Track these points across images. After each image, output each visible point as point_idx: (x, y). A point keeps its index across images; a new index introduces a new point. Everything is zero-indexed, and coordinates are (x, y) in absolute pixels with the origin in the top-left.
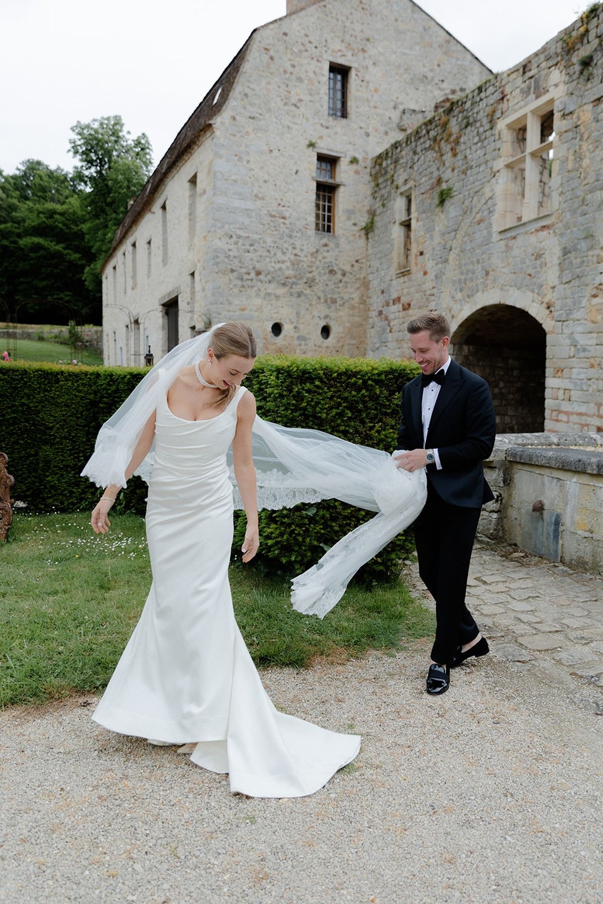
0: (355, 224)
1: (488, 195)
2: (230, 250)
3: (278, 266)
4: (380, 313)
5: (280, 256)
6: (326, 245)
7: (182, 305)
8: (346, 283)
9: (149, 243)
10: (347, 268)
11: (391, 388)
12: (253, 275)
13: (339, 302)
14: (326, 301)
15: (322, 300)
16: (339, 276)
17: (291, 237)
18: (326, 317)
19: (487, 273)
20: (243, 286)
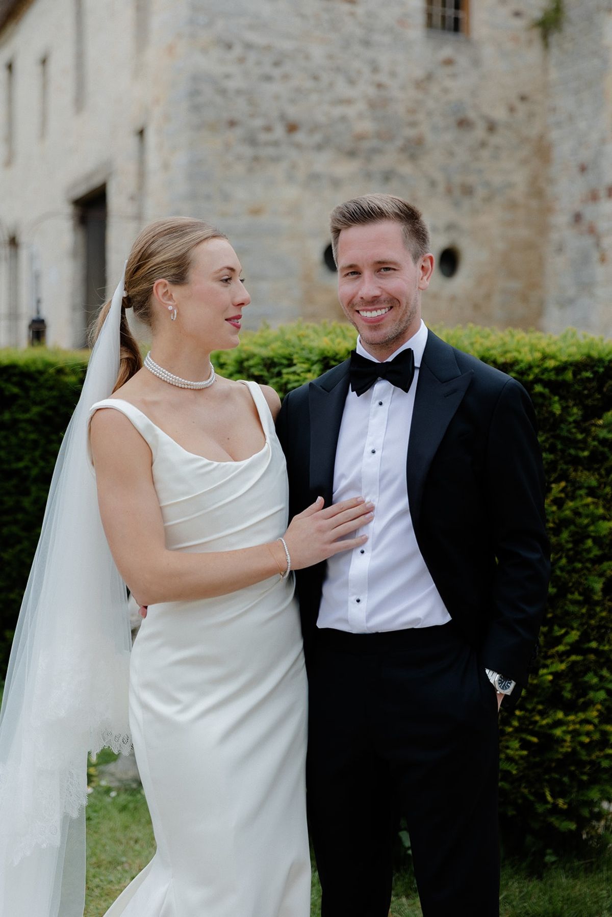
0: (517, 14)
2: (228, 76)
3: (338, 111)
4: (578, 218)
5: (342, 89)
6: (449, 62)
7: (117, 202)
8: (497, 148)
9: (44, 62)
10: (499, 114)
11: (589, 402)
12: (279, 132)
13: (481, 192)
14: (449, 191)
15: (441, 188)
16: (480, 132)
17: (366, 43)
18: (451, 227)
20: (256, 159)
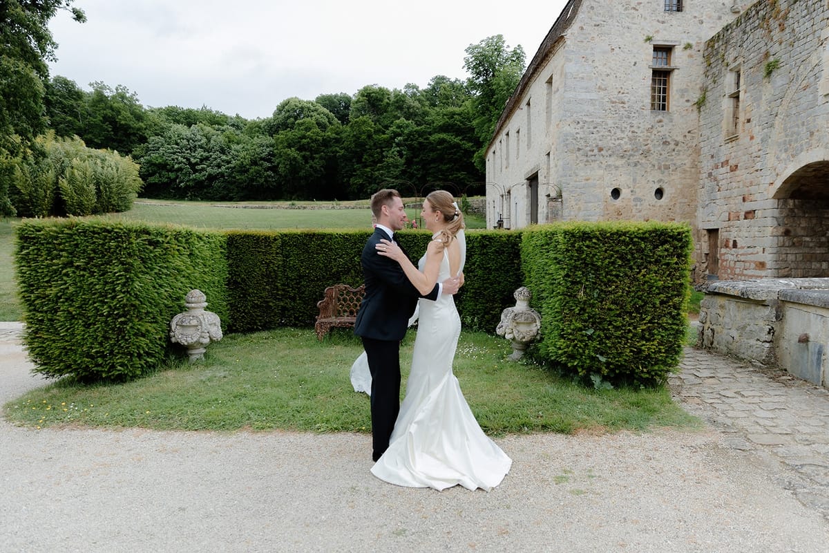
0: (688, 101)
1: (815, 62)
2: (577, 133)
3: (617, 142)
4: (710, 175)
5: (619, 134)
6: (660, 121)
7: (540, 178)
8: (679, 151)
9: (518, 132)
10: (680, 138)
11: (655, 243)
12: (596, 151)
13: (672, 168)
14: (659, 168)
15: (656, 168)
16: (672, 146)
17: (629, 117)
18: (660, 181)
19: (812, 134)
20: (587, 161)
